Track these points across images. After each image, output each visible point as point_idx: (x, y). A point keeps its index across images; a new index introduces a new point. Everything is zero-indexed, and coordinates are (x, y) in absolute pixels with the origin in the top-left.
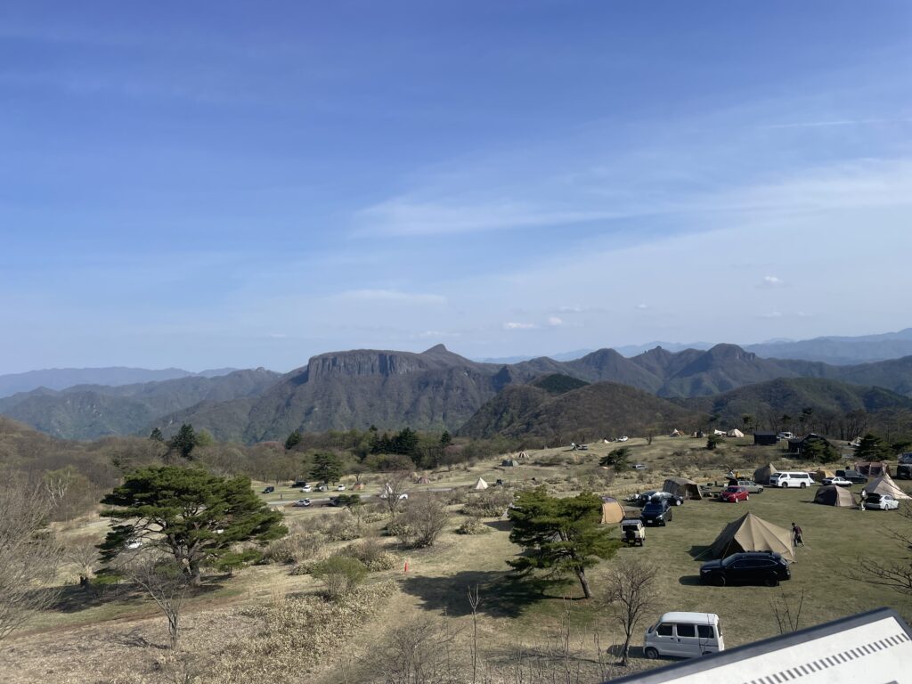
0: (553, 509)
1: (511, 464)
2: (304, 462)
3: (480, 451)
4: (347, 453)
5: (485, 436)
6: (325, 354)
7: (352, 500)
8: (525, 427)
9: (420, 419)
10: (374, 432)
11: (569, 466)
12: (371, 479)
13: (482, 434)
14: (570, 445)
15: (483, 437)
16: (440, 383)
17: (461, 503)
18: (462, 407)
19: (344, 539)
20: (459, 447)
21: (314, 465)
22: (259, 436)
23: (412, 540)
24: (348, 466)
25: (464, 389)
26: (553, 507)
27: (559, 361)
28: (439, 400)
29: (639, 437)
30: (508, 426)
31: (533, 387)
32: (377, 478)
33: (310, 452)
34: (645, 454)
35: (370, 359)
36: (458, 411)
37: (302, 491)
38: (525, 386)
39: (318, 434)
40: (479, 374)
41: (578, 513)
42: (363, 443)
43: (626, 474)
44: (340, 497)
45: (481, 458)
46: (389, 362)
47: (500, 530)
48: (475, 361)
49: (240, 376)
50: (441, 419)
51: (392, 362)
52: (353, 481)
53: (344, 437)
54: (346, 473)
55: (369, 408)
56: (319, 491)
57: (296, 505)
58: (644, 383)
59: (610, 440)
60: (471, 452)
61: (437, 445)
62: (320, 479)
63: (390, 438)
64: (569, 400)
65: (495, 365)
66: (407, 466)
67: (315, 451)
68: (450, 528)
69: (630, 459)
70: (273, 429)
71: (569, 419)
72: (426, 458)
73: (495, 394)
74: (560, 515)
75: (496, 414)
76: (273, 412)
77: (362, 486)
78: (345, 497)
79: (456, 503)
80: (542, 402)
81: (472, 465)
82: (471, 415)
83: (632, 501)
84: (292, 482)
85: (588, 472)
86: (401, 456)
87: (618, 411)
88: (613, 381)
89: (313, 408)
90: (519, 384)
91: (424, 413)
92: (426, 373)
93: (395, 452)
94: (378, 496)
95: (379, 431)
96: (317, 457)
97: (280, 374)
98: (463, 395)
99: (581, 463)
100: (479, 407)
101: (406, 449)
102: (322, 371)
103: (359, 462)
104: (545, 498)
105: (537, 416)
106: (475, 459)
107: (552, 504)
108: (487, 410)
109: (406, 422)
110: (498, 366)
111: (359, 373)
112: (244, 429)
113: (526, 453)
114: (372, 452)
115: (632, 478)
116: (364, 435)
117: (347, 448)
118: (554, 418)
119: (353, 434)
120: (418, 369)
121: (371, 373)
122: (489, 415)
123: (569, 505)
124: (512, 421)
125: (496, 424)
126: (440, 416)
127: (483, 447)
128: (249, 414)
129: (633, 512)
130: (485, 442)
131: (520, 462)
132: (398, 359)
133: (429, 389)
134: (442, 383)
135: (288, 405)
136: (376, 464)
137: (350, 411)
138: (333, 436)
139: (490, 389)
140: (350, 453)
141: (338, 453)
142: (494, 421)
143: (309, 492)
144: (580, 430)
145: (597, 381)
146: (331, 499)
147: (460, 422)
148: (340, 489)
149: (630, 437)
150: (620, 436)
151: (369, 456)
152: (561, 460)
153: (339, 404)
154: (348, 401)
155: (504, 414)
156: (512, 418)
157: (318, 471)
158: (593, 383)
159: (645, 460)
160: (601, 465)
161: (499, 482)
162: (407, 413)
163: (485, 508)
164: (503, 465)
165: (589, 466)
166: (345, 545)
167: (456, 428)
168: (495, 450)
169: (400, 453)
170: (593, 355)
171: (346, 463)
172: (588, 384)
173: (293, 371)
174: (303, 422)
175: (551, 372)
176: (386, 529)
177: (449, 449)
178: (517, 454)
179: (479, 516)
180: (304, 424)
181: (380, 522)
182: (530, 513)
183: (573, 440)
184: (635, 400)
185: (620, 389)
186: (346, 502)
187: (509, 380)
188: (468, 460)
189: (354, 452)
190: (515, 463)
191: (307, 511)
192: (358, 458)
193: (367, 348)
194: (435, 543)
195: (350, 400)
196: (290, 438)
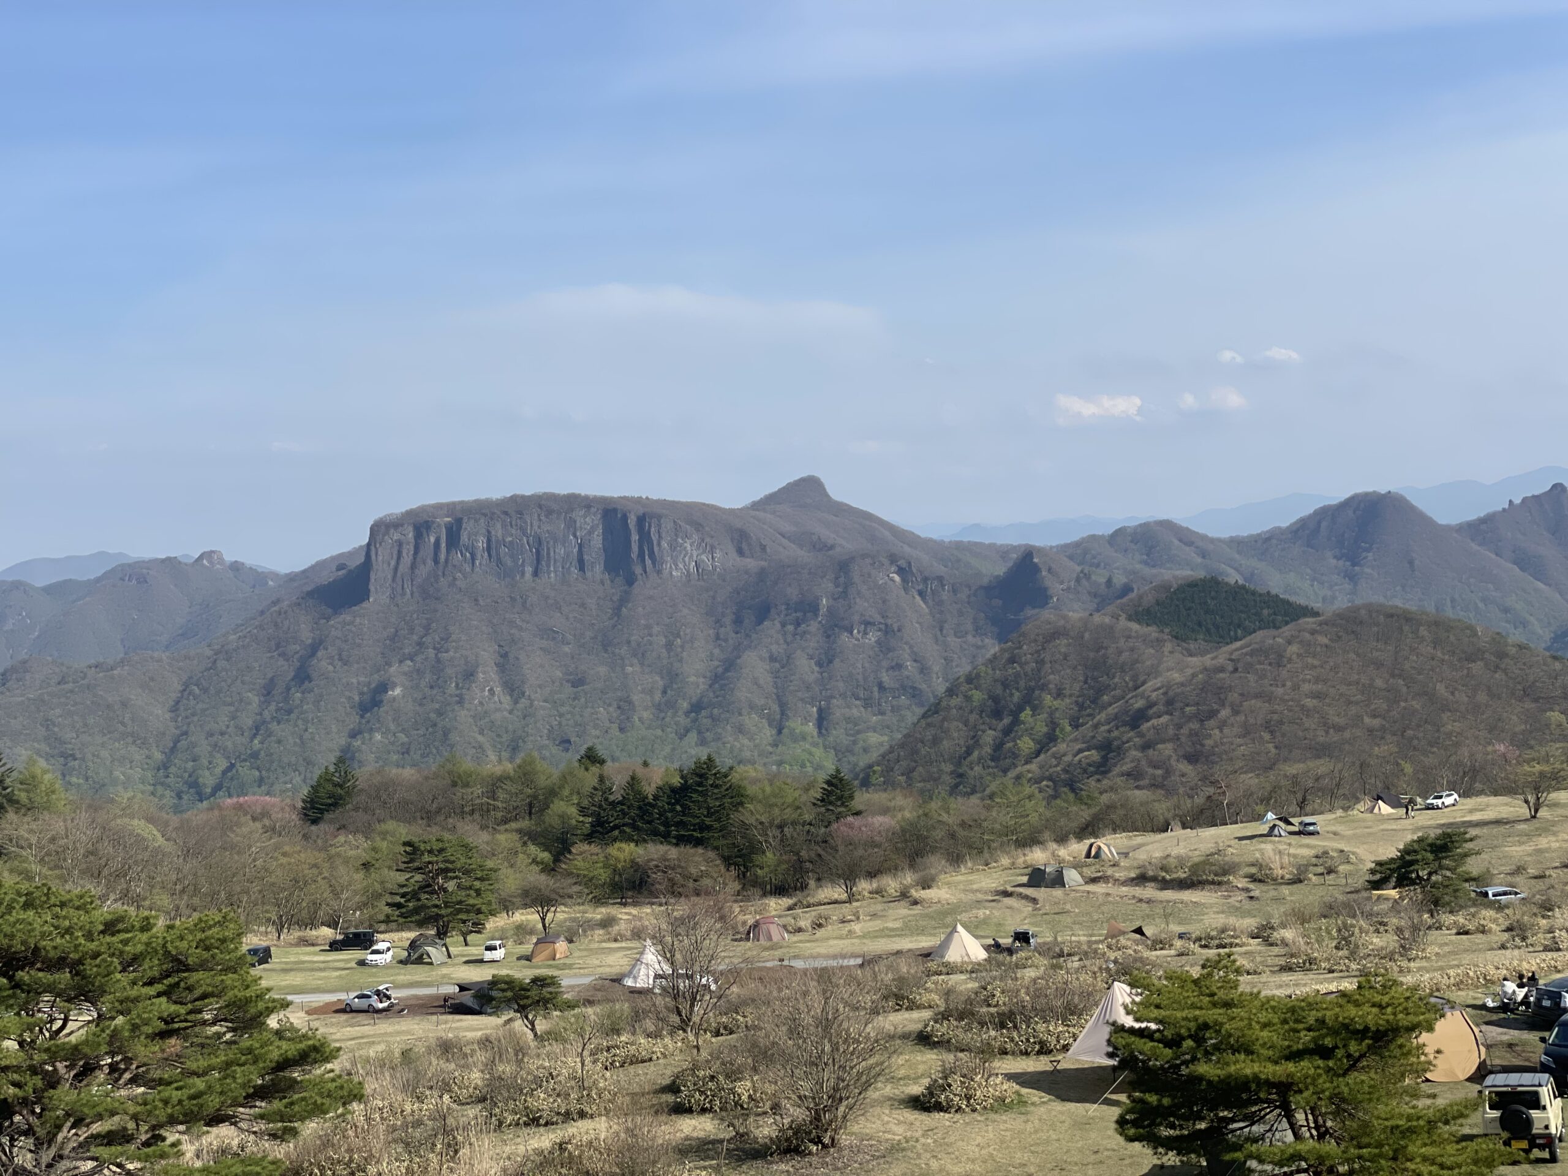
0: (1265, 1034)
1: (1058, 881)
2: (366, 866)
3: (953, 836)
4: (506, 838)
5: (960, 785)
6: (423, 509)
7: (534, 993)
8: (1094, 755)
9: (740, 730)
10: (595, 769)
11: (1257, 890)
12: (589, 926)
13: (948, 779)
14: (1259, 817)
15: (954, 790)
16: (807, 608)
17: (913, 1006)
18: (881, 687)
19: (534, 1121)
20: (880, 821)
21: (402, 878)
22: (208, 780)
23: (765, 1130)
24: (510, 880)
25: (887, 630)
26: (1265, 1026)
27: (1212, 533)
28: (805, 668)
29: (1496, 793)
30: (1038, 753)
31: (1123, 622)
32: (606, 923)
33: (384, 835)
34: (1517, 851)
35: (571, 524)
36: (867, 703)
37: (362, 963)
38: (1097, 618)
39: (408, 773)
40: (940, 579)
41: (1354, 1048)
42: (559, 807)
43: (1461, 919)
44: (494, 983)
45: (956, 860)
46: (635, 537)
47: (1064, 1098)
48: (923, 534)
49: (142, 580)
50: (811, 728)
51: (645, 537)
52: (532, 932)
53: (495, 784)
54: (507, 906)
55: (569, 689)
56: (419, 961)
57: (347, 1009)
58: (1506, 610)
59: (1395, 804)
60: (921, 838)
61: (807, 817)
62: (421, 924)
63: (649, 790)
64: (1249, 667)
65: (992, 547)
66: (706, 882)
67: (403, 831)
68: (888, 1090)
69: (1473, 866)
70: (255, 755)
71: (1247, 731)
72: (770, 857)
73: (993, 648)
74: (1294, 1056)
75: (997, 714)
76: (255, 700)
77: (561, 946)
78: (510, 983)
79: (899, 1008)
80: (1154, 672)
81: (926, 884)
82: (912, 714)
83: (1504, 1008)
84: (327, 933)
85: (1329, 910)
86: (688, 850)
87: (1416, 704)
88: (1398, 602)
89: (383, 688)
90: (1076, 612)
91: (752, 707)
92: (762, 574)
93: (665, 837)
94: (617, 980)
95: (609, 768)
96: (412, 850)
97: (275, 575)
98: (884, 647)
99: (1297, 881)
100: (941, 687)
101: (703, 828)
102: (413, 567)
103: (549, 870)
104: (1234, 995)
105: (1136, 719)
106: (936, 863)
107: (1263, 1017)
108: (968, 698)
109: (693, 736)
110: (1003, 552)
111: (536, 573)
112: (158, 756)
113: (1109, 844)
114: (589, 838)
115: (1483, 930)
116: (563, 778)
117: (505, 821)
118: (1195, 725)
119: (526, 775)
120: (734, 560)
121: (575, 571)
122: (973, 717)
123: (1321, 1022)
124: (1051, 738)
125: (998, 746)
126: (806, 720)
127: (963, 824)
128: (174, 709)
129: (1510, 1045)
130: (968, 806)
131: (1089, 872)
132: (667, 525)
133: (772, 628)
134: (814, 609)
135: (302, 676)
136: (604, 875)
137: (507, 700)
138: (458, 781)
139: (978, 630)
140: (516, 836)
141: (480, 839)
142: (989, 737)
143: (386, 967)
144: (1292, 769)
145: (1342, 603)
146: (462, 988)
147: (874, 738)
148: (489, 955)
149: (1465, 794)
150: (1429, 787)
151: (580, 848)
152: (1228, 869)
153: (469, 675)
154: (502, 668)
155: (1026, 715)
156: (1053, 725)
157: (415, 895)
158: (1329, 610)
159: (1519, 870)
160: (1376, 885)
161: (1023, 937)
162: (697, 707)
163: (1003, 1025)
164: (1029, 885)
165: (1332, 890)
166: (543, 1140)
167: (863, 761)
168: (1006, 832)
169: (680, 841)
170: (1328, 515)
171: (505, 872)
172: (1316, 614)
173: (320, 565)
174: (353, 735)
175: (1185, 573)
176: (673, 1088)
177: (847, 828)
178: (1077, 848)
179: (987, 1052)
180: (357, 743)
181: (651, 1068)
182: (1189, 1043)
183: (1267, 801)
184: (1477, 667)
185: (1423, 631)
186: (516, 999)
187: (1041, 597)
188: (912, 866)
189: (530, 836)
190: (1072, 876)
191: (385, 1026)
192: (546, 856)
193: (562, 490)
194: (844, 1139)
195: (505, 663)
196: (315, 789)
